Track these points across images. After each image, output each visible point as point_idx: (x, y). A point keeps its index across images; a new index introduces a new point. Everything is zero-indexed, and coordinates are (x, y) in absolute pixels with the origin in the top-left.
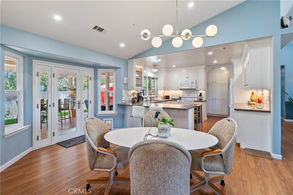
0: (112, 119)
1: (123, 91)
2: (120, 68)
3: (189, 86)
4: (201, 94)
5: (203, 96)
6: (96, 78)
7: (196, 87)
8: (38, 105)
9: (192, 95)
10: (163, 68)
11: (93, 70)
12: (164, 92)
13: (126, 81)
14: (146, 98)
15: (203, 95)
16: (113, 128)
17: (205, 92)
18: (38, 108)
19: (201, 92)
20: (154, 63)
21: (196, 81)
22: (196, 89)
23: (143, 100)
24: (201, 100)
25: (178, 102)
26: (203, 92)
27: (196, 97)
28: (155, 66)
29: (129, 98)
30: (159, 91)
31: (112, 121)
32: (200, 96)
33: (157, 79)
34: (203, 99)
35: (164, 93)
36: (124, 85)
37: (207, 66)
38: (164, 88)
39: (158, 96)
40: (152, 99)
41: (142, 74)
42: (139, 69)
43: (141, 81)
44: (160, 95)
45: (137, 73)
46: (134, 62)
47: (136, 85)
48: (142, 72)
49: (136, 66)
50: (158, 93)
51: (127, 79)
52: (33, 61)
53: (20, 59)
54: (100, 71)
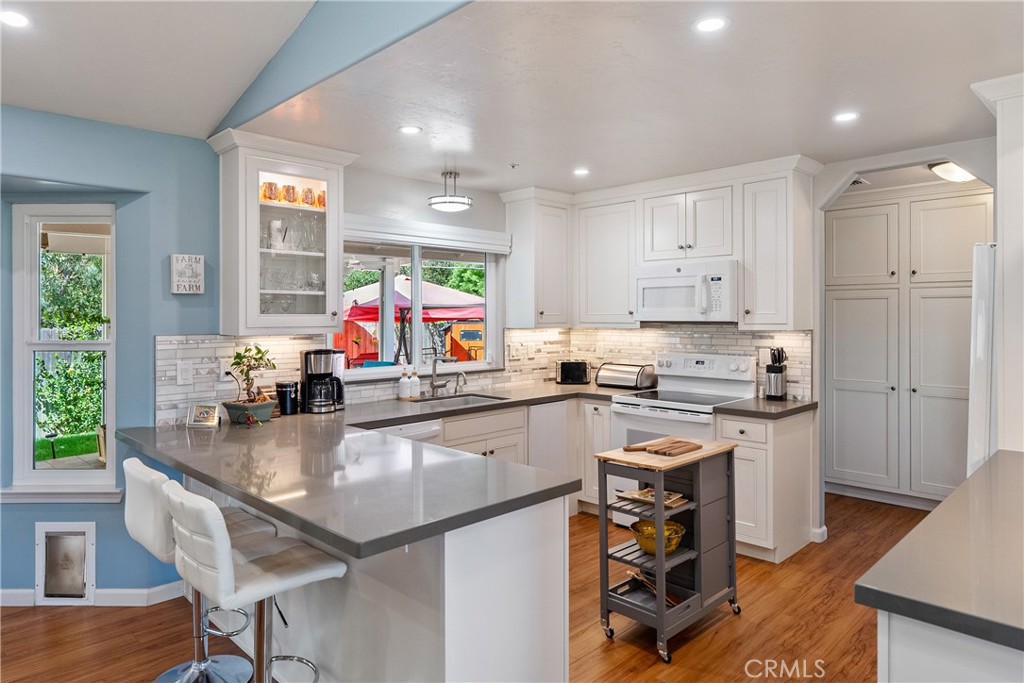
0: (90, 527)
1: (166, 344)
2: (146, 193)
3: (691, 303)
4: (778, 357)
5: (799, 372)
7: (742, 312)
9: (717, 366)
10: (531, 192)
12: (561, 338)
13: (195, 275)
14: (397, 380)
15: (794, 368)
16: (99, 585)
17: (808, 343)
19: (779, 342)
20: (445, 155)
21: (741, 271)
22: (741, 327)
23: (340, 396)
24: (782, 398)
25: (618, 414)
26: (796, 346)
27: (749, 376)
28: (450, 174)
29: (221, 387)
30: (515, 338)
31: (92, 537)
32: (770, 369)
33: (498, 257)
34: (793, 390)
35: (567, 343)
36: (174, 304)
37: (824, 164)
38: (542, 313)
39: (507, 364)
40: (444, 386)
41: (324, 229)
42: (308, 196)
43: (315, 276)
44: (530, 359)
45: (277, 224)
46: (241, 151)
47: (268, 304)
48: (322, 217)
49: (265, 177)
50: (506, 348)
51: (200, 268)
54: (27, 220)
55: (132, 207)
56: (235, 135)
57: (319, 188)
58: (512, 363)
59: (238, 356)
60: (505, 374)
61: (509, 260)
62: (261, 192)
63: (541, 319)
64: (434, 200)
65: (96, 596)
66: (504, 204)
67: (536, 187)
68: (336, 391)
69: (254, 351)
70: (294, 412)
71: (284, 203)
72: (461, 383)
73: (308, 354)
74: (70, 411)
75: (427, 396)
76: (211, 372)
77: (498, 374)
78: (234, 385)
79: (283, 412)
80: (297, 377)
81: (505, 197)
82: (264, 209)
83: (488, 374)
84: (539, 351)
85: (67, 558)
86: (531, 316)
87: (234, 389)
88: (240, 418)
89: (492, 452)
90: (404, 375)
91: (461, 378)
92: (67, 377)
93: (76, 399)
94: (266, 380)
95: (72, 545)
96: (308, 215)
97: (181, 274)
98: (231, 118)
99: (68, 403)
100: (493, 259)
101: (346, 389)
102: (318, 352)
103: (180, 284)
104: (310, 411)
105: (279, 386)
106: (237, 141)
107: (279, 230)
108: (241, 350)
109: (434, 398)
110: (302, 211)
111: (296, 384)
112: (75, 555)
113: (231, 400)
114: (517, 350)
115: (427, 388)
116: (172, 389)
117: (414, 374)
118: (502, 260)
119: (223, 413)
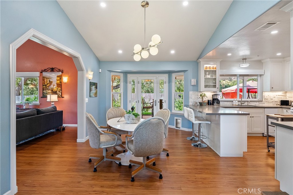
0: (181, 118)
1: (191, 93)
2: (187, 71)
6: (170, 81)
8: (130, 101)
10: (269, 60)
11: (167, 75)
12: (283, 94)
13: (195, 82)
14: (233, 101)
16: (182, 127)
18: (130, 102)
20: (243, 56)
23: (219, 103)
28: (244, 59)
29: (199, 100)
30: (266, 94)
31: (181, 119)
36: (192, 87)
38: (272, 88)
39: (263, 100)
40: (244, 103)
41: (216, 73)
42: (213, 68)
43: (214, 81)
44: (271, 99)
45: (207, 73)
46: (201, 62)
47: (206, 86)
48: (216, 71)
49: (205, 66)
50: (263, 96)
51: (195, 81)
52: (128, 75)
53: (122, 75)
54: (174, 75)
55: (186, 72)
56: (200, 60)
57: (215, 66)
58: (265, 100)
59: (201, 95)
60: (263, 102)
61: (264, 76)
62: (205, 68)
63: (272, 89)
64: (240, 65)
65: (182, 129)
66: (263, 63)
67: (270, 58)
68: (218, 102)
69: (203, 94)
70: (211, 105)
71: (209, 69)
72: (249, 103)
73: (213, 95)
74: (180, 108)
75: (240, 105)
76: (197, 97)
77: (261, 102)
78: (201, 100)
79: (209, 105)
80: (212, 99)
81: (263, 61)
82: (205, 71)
83: (257, 102)
84: (275, 97)
85: (178, 123)
86: (269, 88)
87: (200, 100)
88: (201, 104)
89: (253, 117)
90: (234, 100)
91: (249, 102)
92: (179, 102)
93: (181, 106)
94: (206, 99)
95: (179, 121)
96: (213, 71)
97: (193, 82)
98: (199, 58)
99: (179, 107)
100: (260, 76)
101: (220, 102)
102: (215, 95)
103: (193, 84)
104: (214, 105)
105: (208, 100)
106: (200, 61)
107: (208, 74)
108: (201, 94)
109: (241, 105)
110: (212, 70)
111: (211, 100)
112: (179, 122)
113: (200, 102)
114: (267, 97)
115: (240, 103)
116: (191, 100)
117: (237, 100)
118: (262, 76)
119: (199, 104)
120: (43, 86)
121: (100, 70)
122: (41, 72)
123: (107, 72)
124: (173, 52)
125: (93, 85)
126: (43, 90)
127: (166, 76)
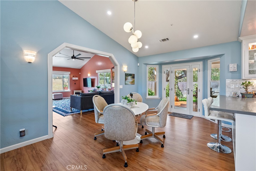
2: (224, 55)
11: (202, 62)
18: (164, 90)
47: (251, 72)
51: (236, 66)
52: (163, 66)
53: (157, 67)
54: (209, 62)
55: (223, 57)
56: (240, 38)
82: (250, 51)
87: (243, 91)
97: (231, 68)
103: (231, 70)
108: (244, 82)
116: (229, 89)
119: (241, 96)
120: (112, 77)
121: (138, 64)
122: (112, 69)
123: (143, 66)
124: (196, 37)
125: (129, 76)
126: (113, 80)
127: (200, 64)
